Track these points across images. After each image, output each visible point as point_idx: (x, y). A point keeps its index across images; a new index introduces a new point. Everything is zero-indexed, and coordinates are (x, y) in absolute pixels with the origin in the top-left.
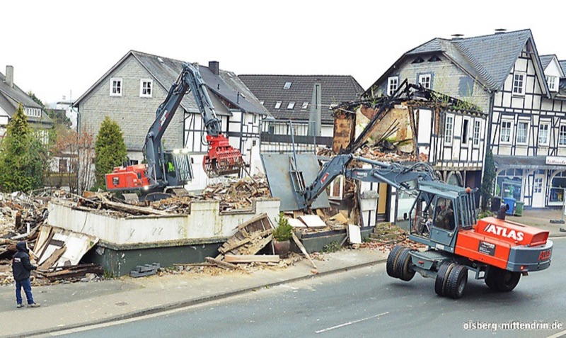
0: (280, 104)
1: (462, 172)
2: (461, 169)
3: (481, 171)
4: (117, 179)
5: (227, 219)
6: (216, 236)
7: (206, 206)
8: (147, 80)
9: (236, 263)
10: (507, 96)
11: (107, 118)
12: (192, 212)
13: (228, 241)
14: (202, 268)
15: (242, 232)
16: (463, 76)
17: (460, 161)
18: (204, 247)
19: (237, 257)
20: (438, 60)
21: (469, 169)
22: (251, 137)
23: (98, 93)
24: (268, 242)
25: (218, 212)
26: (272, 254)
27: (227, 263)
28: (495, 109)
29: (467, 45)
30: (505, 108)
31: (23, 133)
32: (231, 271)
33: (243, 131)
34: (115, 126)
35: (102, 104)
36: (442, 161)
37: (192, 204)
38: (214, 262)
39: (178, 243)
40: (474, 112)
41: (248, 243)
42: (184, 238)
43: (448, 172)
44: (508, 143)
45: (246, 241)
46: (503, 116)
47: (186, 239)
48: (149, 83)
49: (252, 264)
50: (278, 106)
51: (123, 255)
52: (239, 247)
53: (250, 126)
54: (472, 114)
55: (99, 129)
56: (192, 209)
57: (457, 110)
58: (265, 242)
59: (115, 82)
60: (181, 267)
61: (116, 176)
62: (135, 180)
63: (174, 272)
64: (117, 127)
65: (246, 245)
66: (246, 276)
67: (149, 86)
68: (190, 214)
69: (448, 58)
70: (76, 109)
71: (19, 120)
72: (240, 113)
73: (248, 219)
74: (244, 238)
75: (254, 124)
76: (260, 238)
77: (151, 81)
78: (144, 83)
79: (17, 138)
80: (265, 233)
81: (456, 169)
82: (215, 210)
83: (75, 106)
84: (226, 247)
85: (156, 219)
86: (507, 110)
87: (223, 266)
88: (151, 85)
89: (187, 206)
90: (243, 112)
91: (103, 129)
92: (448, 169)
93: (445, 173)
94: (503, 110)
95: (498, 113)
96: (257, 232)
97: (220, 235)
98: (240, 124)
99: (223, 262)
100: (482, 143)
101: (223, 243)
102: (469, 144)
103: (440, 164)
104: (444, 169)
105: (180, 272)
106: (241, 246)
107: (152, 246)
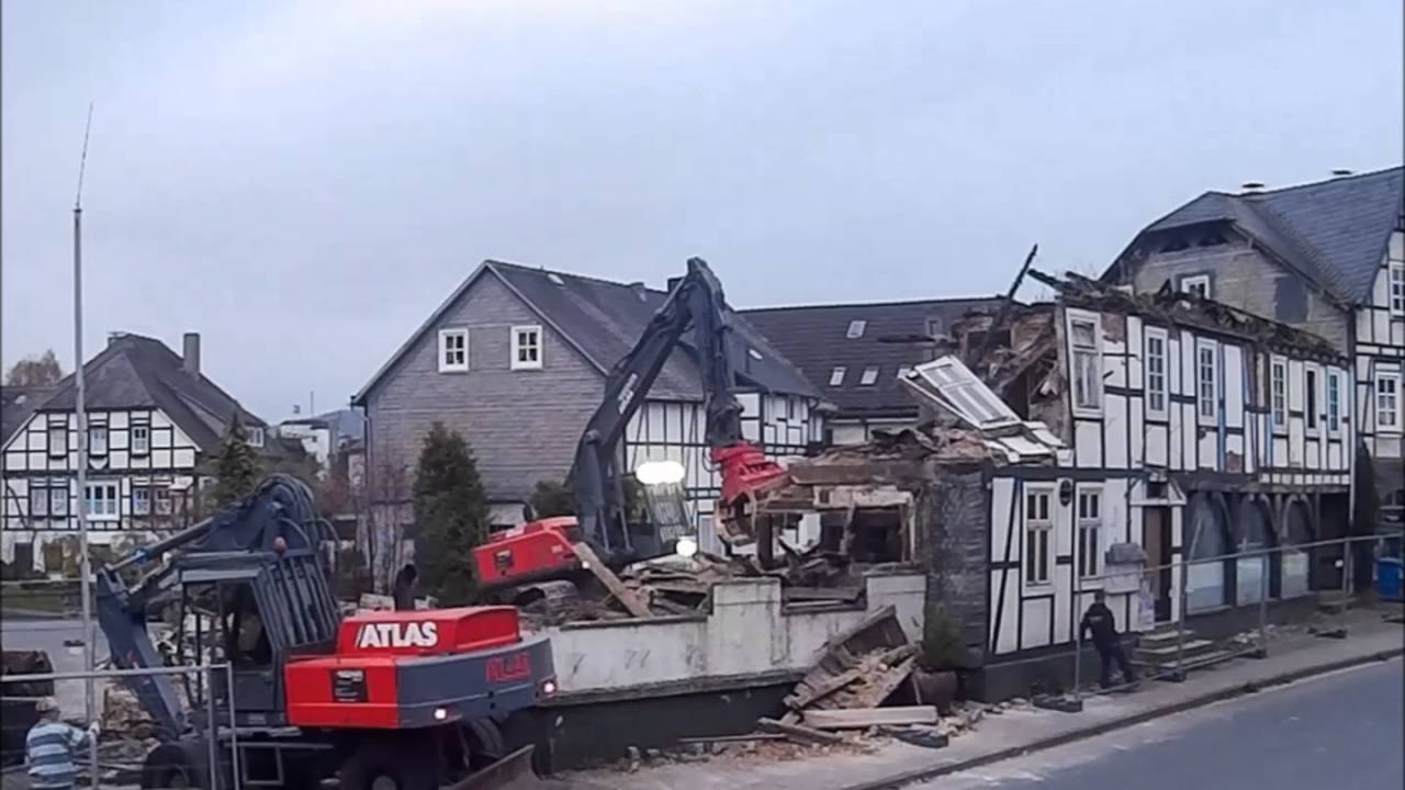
0: (841, 374)
1: (1311, 496)
2: (1309, 491)
3: (1348, 494)
4: (506, 553)
5: (800, 625)
6: (775, 667)
7: (750, 592)
8: (528, 329)
9: (834, 730)
10: (1382, 319)
11: (438, 425)
12: (716, 610)
13: (806, 680)
14: (751, 745)
15: (839, 654)
16: (1280, 275)
17: (1306, 471)
18: (748, 695)
19: (830, 716)
20: (1222, 240)
21: (1325, 491)
22: (785, 454)
23: (411, 367)
24: (902, 676)
25: (777, 608)
26: (915, 704)
27: (811, 730)
28: (1360, 349)
29: (1278, 207)
30: (1381, 346)
31: (247, 473)
32: (826, 749)
33: (767, 440)
34: (457, 443)
35: (420, 393)
36: (1272, 470)
37: (716, 588)
38: (780, 729)
39: (688, 686)
40: (1324, 354)
41: (857, 681)
42: (701, 674)
43: (1285, 497)
44: (1391, 428)
45: (849, 676)
46: (1379, 366)
47: (706, 677)
48: (533, 336)
49: (873, 731)
50: (837, 378)
51: (560, 720)
52: (835, 691)
53: (782, 425)
54: (1321, 356)
55: (419, 453)
56: (716, 601)
57: (1291, 348)
58: (895, 677)
59: (449, 339)
60: (699, 746)
61: (503, 548)
62: (557, 549)
63: (685, 756)
64: (464, 445)
65: (853, 688)
66: (865, 759)
67: (533, 342)
68: (711, 613)
69: (1243, 237)
70: (362, 409)
71: (234, 444)
72: (756, 397)
73: (848, 623)
74: (844, 670)
75: (791, 423)
76: (884, 667)
77: (539, 329)
78: (522, 336)
79: (232, 487)
80: (893, 654)
81: (1300, 490)
82: (770, 603)
83: (359, 404)
84: (803, 694)
85: (632, 629)
86: (1386, 351)
87: (805, 739)
88: (539, 340)
89: (703, 595)
90: (764, 394)
91: (428, 453)
92: (1284, 491)
93: (1278, 498)
94: (1375, 350)
95: (1367, 358)
96: (874, 652)
97: (785, 665)
98: (757, 423)
99: (798, 727)
100: (1345, 426)
101: (795, 684)
102: (1321, 428)
103: (1265, 478)
104: (1275, 490)
105: (699, 756)
106: (841, 688)
107: (627, 697)
